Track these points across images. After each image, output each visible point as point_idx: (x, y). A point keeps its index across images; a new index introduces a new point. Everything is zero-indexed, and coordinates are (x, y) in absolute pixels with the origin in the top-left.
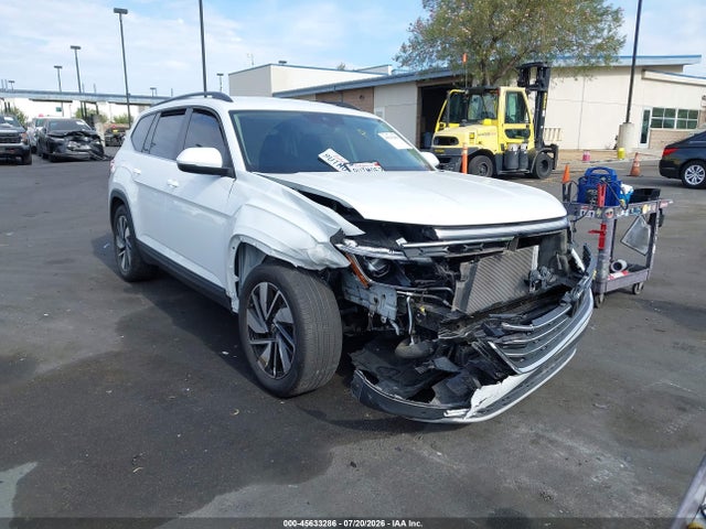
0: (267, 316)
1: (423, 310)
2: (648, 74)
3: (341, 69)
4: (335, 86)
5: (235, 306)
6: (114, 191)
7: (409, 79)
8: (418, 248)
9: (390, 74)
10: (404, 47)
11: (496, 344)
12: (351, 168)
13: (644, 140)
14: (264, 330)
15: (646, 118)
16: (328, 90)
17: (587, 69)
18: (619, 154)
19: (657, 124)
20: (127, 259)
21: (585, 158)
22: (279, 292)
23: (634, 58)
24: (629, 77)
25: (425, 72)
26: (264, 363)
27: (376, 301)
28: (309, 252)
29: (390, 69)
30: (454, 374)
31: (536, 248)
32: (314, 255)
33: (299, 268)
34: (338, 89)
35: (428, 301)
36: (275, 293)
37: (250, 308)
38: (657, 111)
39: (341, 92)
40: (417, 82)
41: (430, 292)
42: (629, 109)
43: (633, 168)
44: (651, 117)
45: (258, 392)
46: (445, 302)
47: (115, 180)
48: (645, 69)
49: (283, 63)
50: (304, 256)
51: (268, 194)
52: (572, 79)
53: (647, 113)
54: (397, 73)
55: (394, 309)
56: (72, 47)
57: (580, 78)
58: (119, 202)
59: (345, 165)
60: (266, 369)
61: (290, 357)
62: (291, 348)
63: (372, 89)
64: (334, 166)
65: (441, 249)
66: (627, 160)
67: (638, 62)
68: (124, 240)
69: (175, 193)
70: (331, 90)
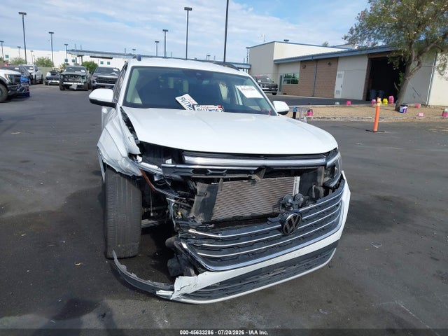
1: (179, 214)
3: (325, 45)
4: (313, 56)
7: (363, 52)
8: (172, 168)
11: (188, 245)
12: (197, 108)
16: (309, 59)
31: (298, 179)
33: (119, 172)
34: (314, 58)
39: (317, 60)
40: (368, 55)
56: (164, 30)
63: (337, 59)
64: (184, 106)
65: (187, 170)
70: (311, 58)
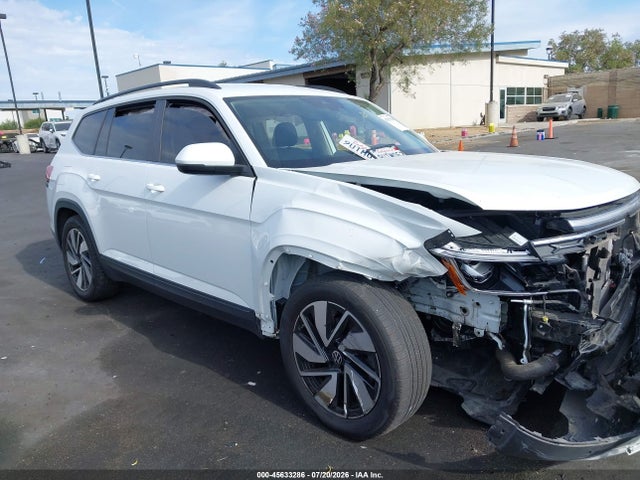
0: (327, 343)
1: (546, 319)
2: (501, 59)
3: (223, 66)
5: (268, 329)
6: (60, 202)
8: (549, 245)
9: (272, 69)
10: (297, 40)
12: (375, 154)
13: (502, 116)
14: (322, 359)
15: (502, 97)
17: (461, 55)
18: (490, 129)
19: (511, 101)
20: (85, 278)
21: (463, 134)
22: (347, 313)
23: (492, 44)
24: (490, 61)
25: (317, 64)
26: (326, 399)
27: (464, 310)
28: (394, 261)
29: (272, 64)
30: (589, 393)
32: (399, 265)
33: (375, 282)
35: (551, 308)
36: (339, 315)
37: (297, 332)
38: (511, 90)
40: (305, 74)
41: (550, 296)
42: (492, 89)
43: (512, 139)
44: (506, 96)
45: (325, 437)
46: (571, 306)
47: (59, 189)
48: (499, 54)
49: (167, 63)
50: (387, 266)
51: (317, 193)
52: (449, 63)
53: (502, 92)
54: (278, 68)
55: (498, 320)
57: (456, 63)
58: (69, 214)
59: (368, 151)
60: (330, 406)
61: (372, 394)
62: (373, 382)
64: (359, 153)
65: (575, 244)
66: (497, 134)
67: (496, 48)
68: (79, 255)
69: (159, 199)
